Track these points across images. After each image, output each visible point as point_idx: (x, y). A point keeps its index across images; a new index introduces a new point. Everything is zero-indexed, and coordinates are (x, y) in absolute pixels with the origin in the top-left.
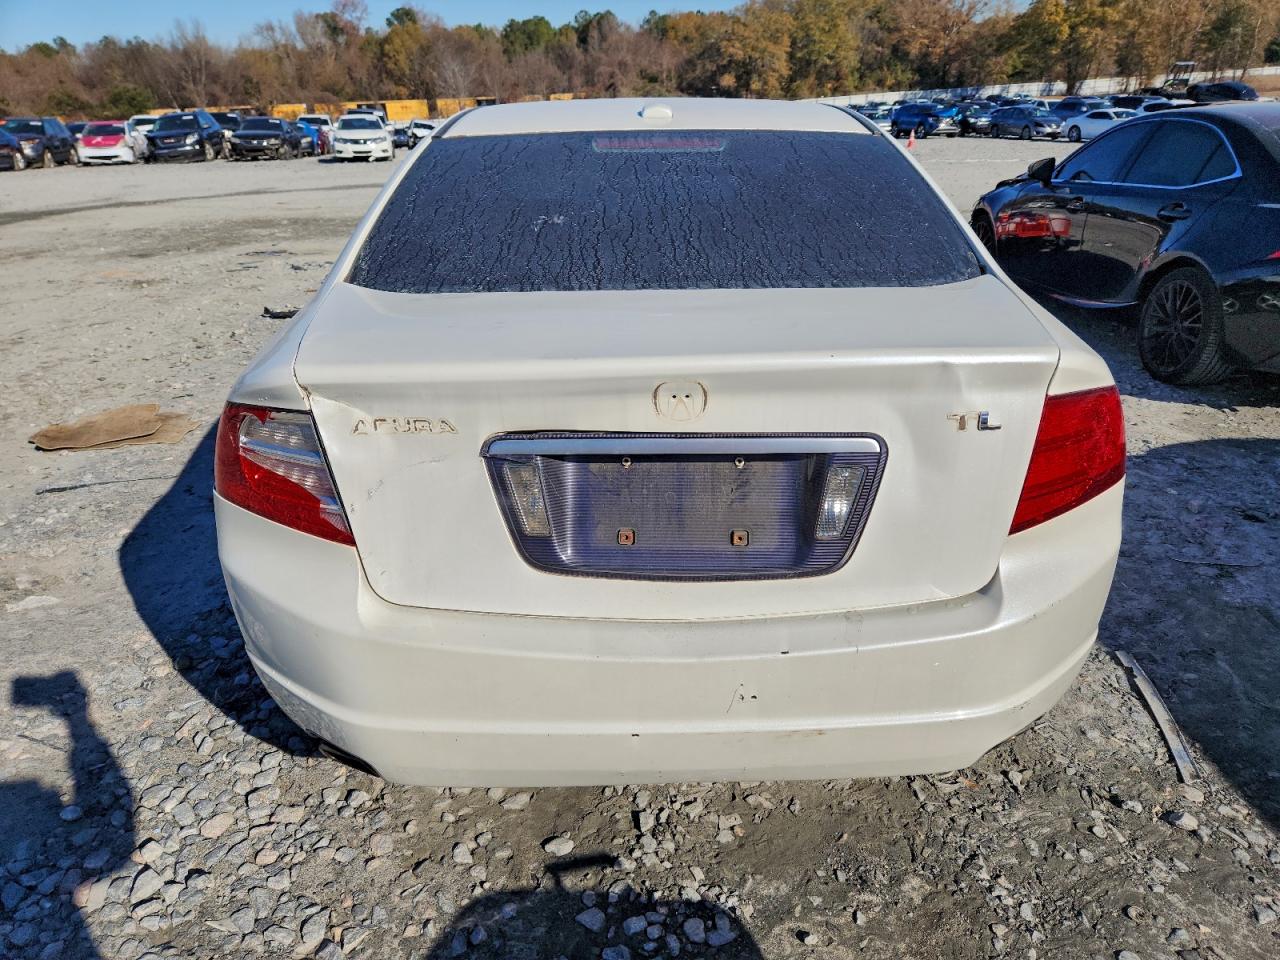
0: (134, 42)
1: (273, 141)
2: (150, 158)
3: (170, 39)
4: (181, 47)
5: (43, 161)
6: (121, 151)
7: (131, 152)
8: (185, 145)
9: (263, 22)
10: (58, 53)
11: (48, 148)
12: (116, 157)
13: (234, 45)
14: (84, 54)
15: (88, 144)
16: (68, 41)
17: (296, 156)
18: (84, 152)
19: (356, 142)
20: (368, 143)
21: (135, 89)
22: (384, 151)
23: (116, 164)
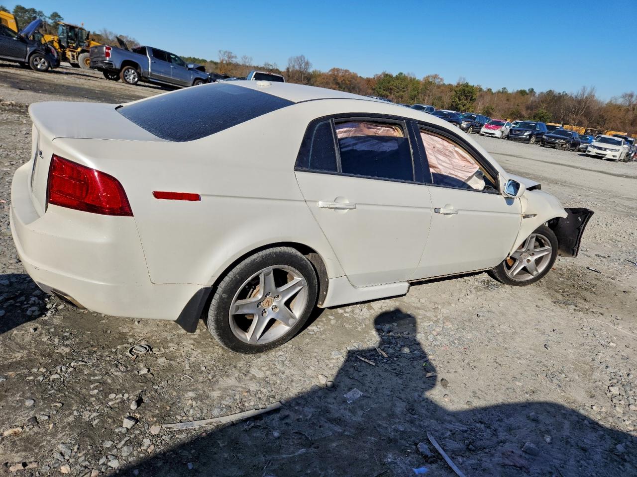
0: (562, 94)
1: (562, 141)
2: (508, 137)
3: (576, 95)
4: (580, 99)
5: (468, 130)
6: (497, 133)
7: (501, 133)
8: (523, 135)
9: (629, 92)
10: (527, 94)
11: (473, 126)
12: (494, 134)
13: (607, 101)
14: (537, 96)
15: (487, 127)
16: (534, 90)
17: (573, 150)
18: (483, 130)
19: (600, 148)
20: (607, 150)
21: (546, 113)
22: (614, 156)
23: (492, 137)
